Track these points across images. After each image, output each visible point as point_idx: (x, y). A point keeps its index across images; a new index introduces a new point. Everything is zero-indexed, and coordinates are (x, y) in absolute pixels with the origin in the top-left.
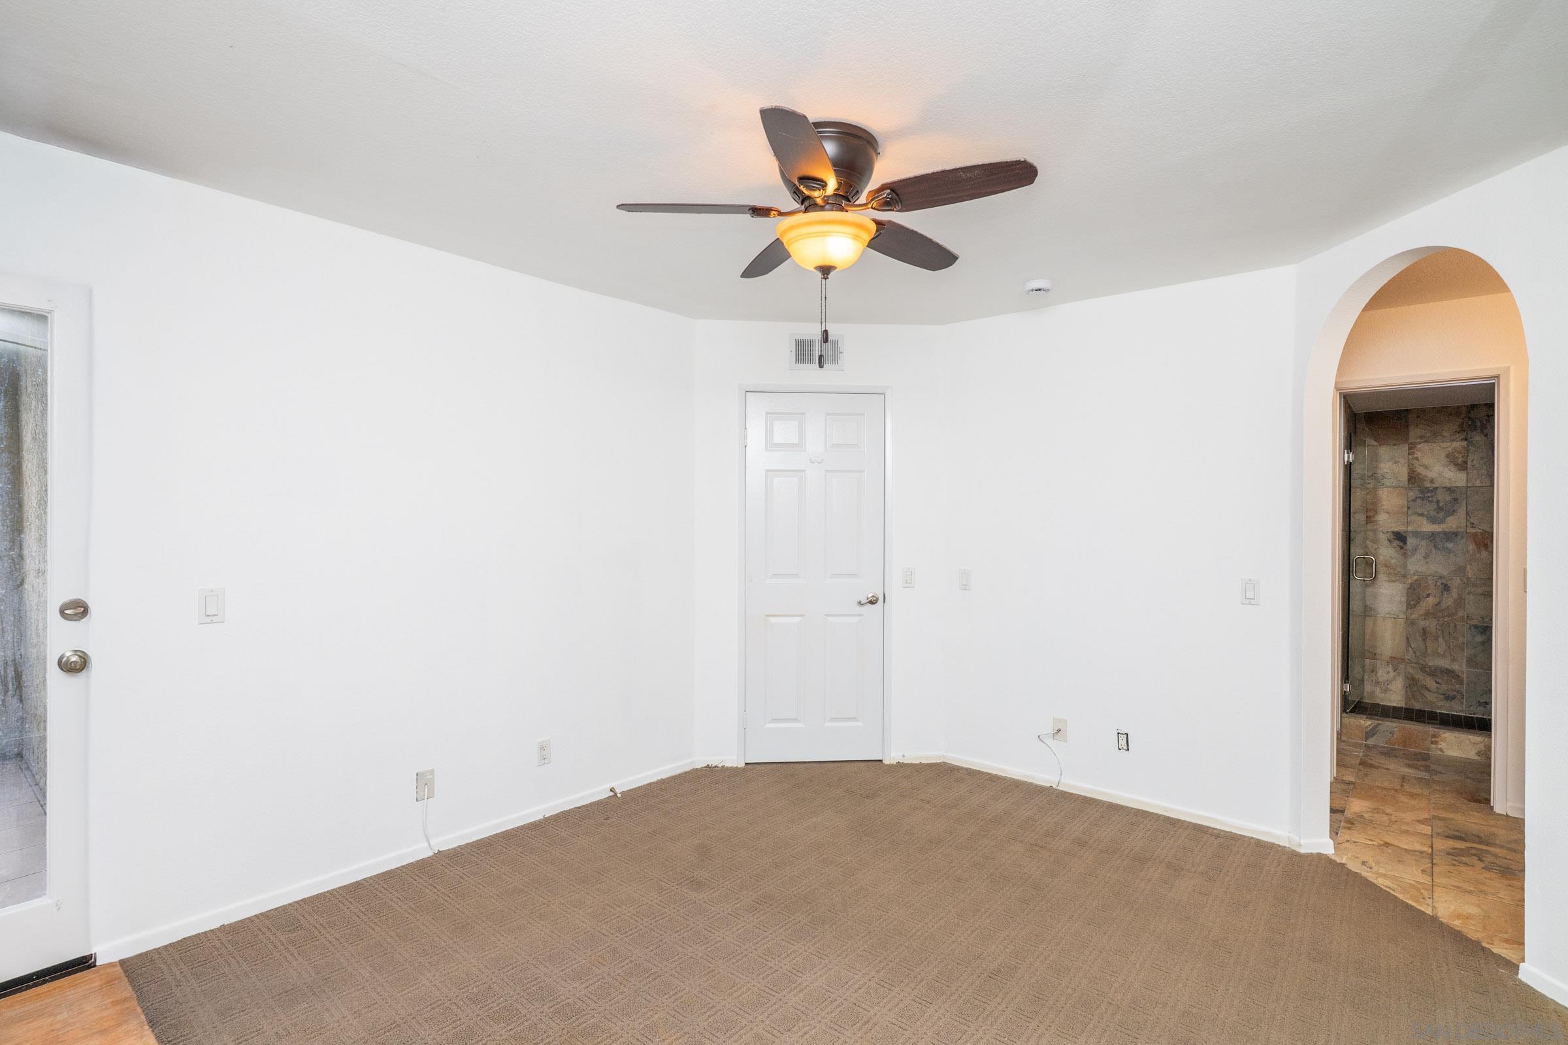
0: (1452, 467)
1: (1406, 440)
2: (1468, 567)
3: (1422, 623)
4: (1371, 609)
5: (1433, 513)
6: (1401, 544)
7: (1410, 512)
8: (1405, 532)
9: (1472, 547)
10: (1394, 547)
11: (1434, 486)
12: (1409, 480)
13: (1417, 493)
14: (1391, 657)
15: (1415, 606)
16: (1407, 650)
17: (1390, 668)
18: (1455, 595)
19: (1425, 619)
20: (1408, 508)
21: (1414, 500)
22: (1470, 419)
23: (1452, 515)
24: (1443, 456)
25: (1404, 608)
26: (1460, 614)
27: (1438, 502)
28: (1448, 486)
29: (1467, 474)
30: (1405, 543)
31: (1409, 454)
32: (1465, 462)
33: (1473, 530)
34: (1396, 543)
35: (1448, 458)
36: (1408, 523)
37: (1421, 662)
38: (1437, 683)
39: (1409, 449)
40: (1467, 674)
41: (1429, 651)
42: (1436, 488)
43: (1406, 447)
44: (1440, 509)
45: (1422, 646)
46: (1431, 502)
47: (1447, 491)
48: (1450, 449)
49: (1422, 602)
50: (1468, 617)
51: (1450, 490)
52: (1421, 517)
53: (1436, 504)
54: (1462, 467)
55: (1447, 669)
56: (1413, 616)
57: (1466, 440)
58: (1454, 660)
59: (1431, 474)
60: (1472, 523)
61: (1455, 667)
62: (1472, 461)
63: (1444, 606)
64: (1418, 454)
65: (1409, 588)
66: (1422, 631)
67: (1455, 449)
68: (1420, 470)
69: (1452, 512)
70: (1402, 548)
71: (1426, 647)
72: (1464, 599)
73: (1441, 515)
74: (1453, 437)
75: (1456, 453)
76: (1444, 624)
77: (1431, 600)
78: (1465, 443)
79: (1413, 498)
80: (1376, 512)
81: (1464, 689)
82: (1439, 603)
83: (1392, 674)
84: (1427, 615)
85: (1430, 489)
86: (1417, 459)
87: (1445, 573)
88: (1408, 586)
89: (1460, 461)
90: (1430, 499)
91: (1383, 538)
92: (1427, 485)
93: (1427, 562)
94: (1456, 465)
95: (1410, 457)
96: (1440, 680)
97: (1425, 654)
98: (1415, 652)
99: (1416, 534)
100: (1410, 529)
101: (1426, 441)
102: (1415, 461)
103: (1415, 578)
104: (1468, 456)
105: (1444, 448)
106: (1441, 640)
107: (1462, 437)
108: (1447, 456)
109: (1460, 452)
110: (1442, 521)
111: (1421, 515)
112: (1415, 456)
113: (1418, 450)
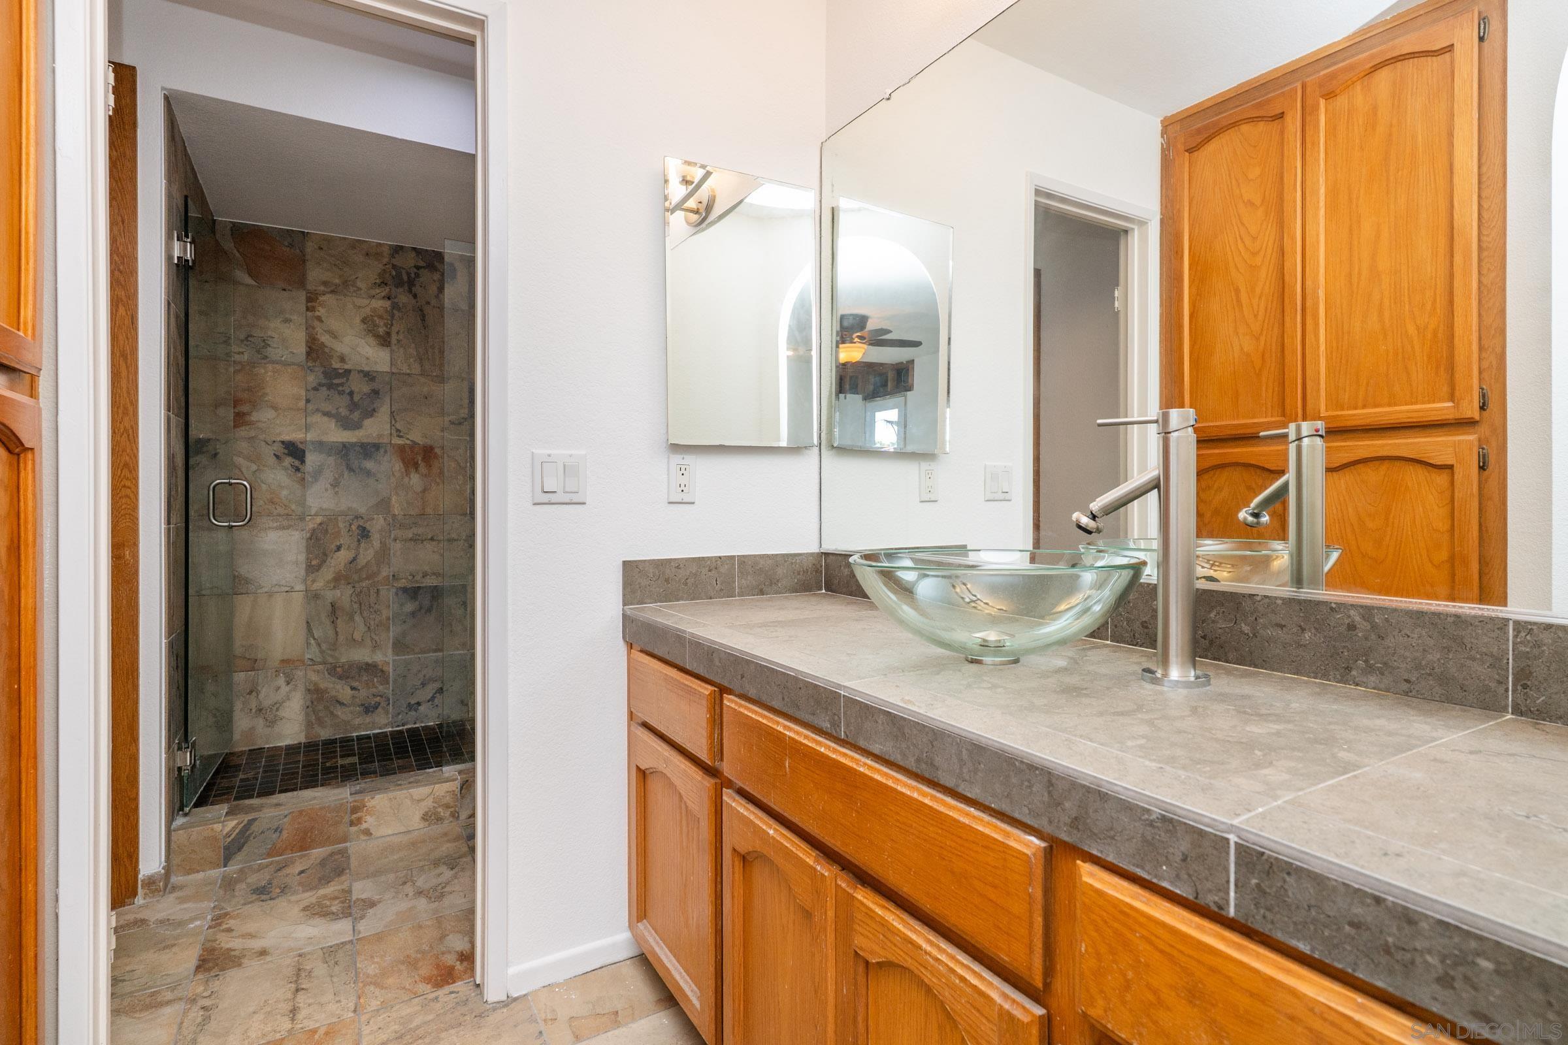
0: (371, 340)
1: (302, 283)
2: (394, 499)
3: (330, 595)
4: (247, 581)
5: (344, 412)
6: (297, 463)
7: (310, 407)
8: (301, 443)
9: (398, 466)
10: (286, 469)
11: (346, 367)
12: (308, 354)
13: (322, 376)
14: (283, 661)
15: (319, 567)
16: (308, 644)
17: (281, 681)
18: (377, 544)
19: (335, 587)
20: (308, 401)
21: (315, 389)
22: (394, 266)
23: (372, 416)
24: (358, 320)
25: (303, 572)
26: (385, 572)
27: (351, 394)
28: (367, 369)
29: (392, 352)
30: (303, 462)
31: (308, 309)
32: (388, 334)
33: (400, 442)
34: (288, 461)
35: (365, 323)
36: (307, 428)
37: (330, 660)
38: (353, 688)
39: (309, 300)
40: (393, 665)
41: (341, 638)
42: (348, 372)
43: (302, 296)
44: (354, 406)
45: (331, 633)
46: (341, 393)
47: (365, 376)
48: (367, 311)
49: (329, 559)
50: (394, 576)
51: (369, 376)
52: (326, 419)
53: (348, 398)
54: (384, 341)
55: (367, 664)
56: (316, 586)
57: (389, 298)
58: (376, 646)
59: (340, 347)
60: (398, 430)
61: (378, 658)
62: (397, 333)
63: (362, 561)
64: (321, 312)
65: (311, 539)
66: (329, 608)
67: (374, 310)
68: (324, 338)
69: (371, 413)
70: (298, 470)
71: (337, 633)
72: (390, 549)
73: (356, 415)
74: (373, 292)
75: (376, 318)
76: (361, 592)
77: (344, 556)
78: (387, 304)
79: (314, 385)
80: (254, 405)
81: (389, 690)
82: (354, 559)
83: (285, 689)
84: (337, 580)
85: (340, 371)
86: (319, 319)
87: (362, 510)
88: (308, 535)
89: (381, 330)
90: (340, 388)
91: (268, 452)
92: (336, 365)
93: (336, 493)
94: (377, 336)
95: (309, 314)
96: (355, 684)
97: (334, 646)
98: (319, 645)
99: (320, 446)
100: (310, 437)
101: (332, 292)
102: (316, 323)
103: (319, 520)
104: (392, 325)
105: (359, 307)
106: (357, 618)
107: (383, 294)
108: (364, 321)
109: (381, 317)
110: (357, 426)
111: (326, 414)
112: (317, 313)
113: (321, 305)
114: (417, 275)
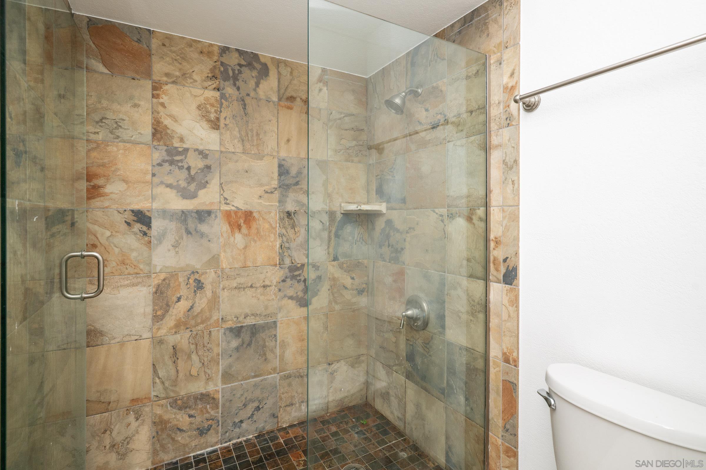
0: (205, 124)
1: (148, 74)
2: (222, 255)
3: (172, 339)
4: (102, 334)
5: (183, 184)
6: (145, 228)
7: (156, 180)
8: (148, 211)
9: (226, 227)
10: (135, 234)
11: (185, 146)
12: (154, 135)
13: (164, 153)
14: (133, 400)
15: (163, 316)
16: (154, 383)
17: (132, 418)
18: (209, 294)
19: (176, 332)
20: (154, 175)
21: (160, 165)
22: (222, 64)
23: (205, 187)
24: (194, 106)
25: (150, 322)
26: (216, 316)
27: (189, 168)
28: (201, 148)
29: (221, 134)
30: (149, 227)
31: (153, 96)
32: (218, 119)
33: (227, 208)
34: (137, 227)
35: (200, 110)
36: (153, 198)
37: (172, 394)
38: (190, 416)
39: (154, 88)
40: (222, 392)
41: (181, 375)
42: (186, 150)
43: (148, 84)
44: (191, 179)
45: (173, 372)
46: (180, 168)
47: (199, 154)
48: (201, 99)
49: (171, 309)
50: (222, 319)
51: (203, 154)
52: (168, 189)
53: (187, 172)
54: (215, 125)
55: (202, 394)
56: (159, 333)
57: (218, 90)
58: (209, 379)
59: (180, 129)
60: (226, 199)
61: (211, 388)
62: (225, 118)
63: (197, 309)
64: (164, 99)
65: (156, 293)
66: (171, 350)
67: (207, 99)
68: (167, 122)
69: (204, 185)
70: (145, 234)
71: (177, 371)
72: (219, 297)
73: (193, 187)
74: (206, 84)
75: (208, 106)
76: (197, 334)
77: (183, 305)
78: (217, 94)
79: (159, 161)
80: (108, 179)
81: (218, 414)
82: (192, 307)
83: (134, 424)
84: (178, 326)
85: (180, 150)
86: (163, 105)
87: (198, 266)
88: (154, 290)
89: (213, 116)
90: (180, 164)
91: (119, 219)
92: (176, 144)
93: (177, 253)
94: (209, 121)
95: (155, 100)
96: (192, 412)
97: (175, 382)
98: (163, 383)
99: (164, 213)
100: (155, 205)
101: (174, 82)
102: (160, 108)
103: (162, 276)
104: (221, 112)
105: (195, 96)
106: (194, 357)
107: (214, 86)
108: (199, 107)
109: (212, 105)
110: (194, 196)
111: (169, 186)
112: (161, 100)
113: (164, 94)
114: (240, 72)
